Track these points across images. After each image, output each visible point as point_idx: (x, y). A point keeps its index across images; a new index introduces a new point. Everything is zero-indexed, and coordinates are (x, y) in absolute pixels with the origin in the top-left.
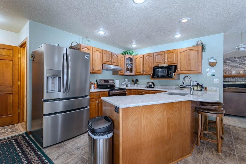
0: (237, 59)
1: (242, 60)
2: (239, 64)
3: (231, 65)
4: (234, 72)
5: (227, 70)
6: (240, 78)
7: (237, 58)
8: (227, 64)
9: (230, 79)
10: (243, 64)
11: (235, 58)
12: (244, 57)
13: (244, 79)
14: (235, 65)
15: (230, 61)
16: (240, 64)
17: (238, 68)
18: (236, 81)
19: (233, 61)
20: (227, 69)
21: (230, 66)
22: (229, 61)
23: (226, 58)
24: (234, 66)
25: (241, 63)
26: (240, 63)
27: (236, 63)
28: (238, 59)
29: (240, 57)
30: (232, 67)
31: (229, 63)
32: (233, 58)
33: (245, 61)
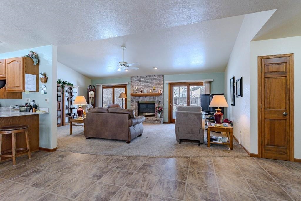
0: (148, 78)
1: (151, 79)
2: (149, 83)
3: (144, 83)
4: (145, 91)
5: (141, 89)
6: (150, 97)
7: (148, 76)
8: (141, 82)
9: (143, 98)
10: (152, 83)
11: (147, 76)
12: (153, 76)
13: (153, 98)
14: (147, 83)
15: (143, 79)
16: (150, 83)
17: (149, 87)
18: (148, 100)
19: (145, 79)
20: (141, 87)
21: (144, 85)
22: (142, 80)
23: (141, 76)
24: (146, 85)
25: (151, 82)
27: (147, 81)
28: (149, 78)
29: (150, 76)
30: (145, 86)
31: (142, 81)
32: (145, 76)
33: (153, 80)
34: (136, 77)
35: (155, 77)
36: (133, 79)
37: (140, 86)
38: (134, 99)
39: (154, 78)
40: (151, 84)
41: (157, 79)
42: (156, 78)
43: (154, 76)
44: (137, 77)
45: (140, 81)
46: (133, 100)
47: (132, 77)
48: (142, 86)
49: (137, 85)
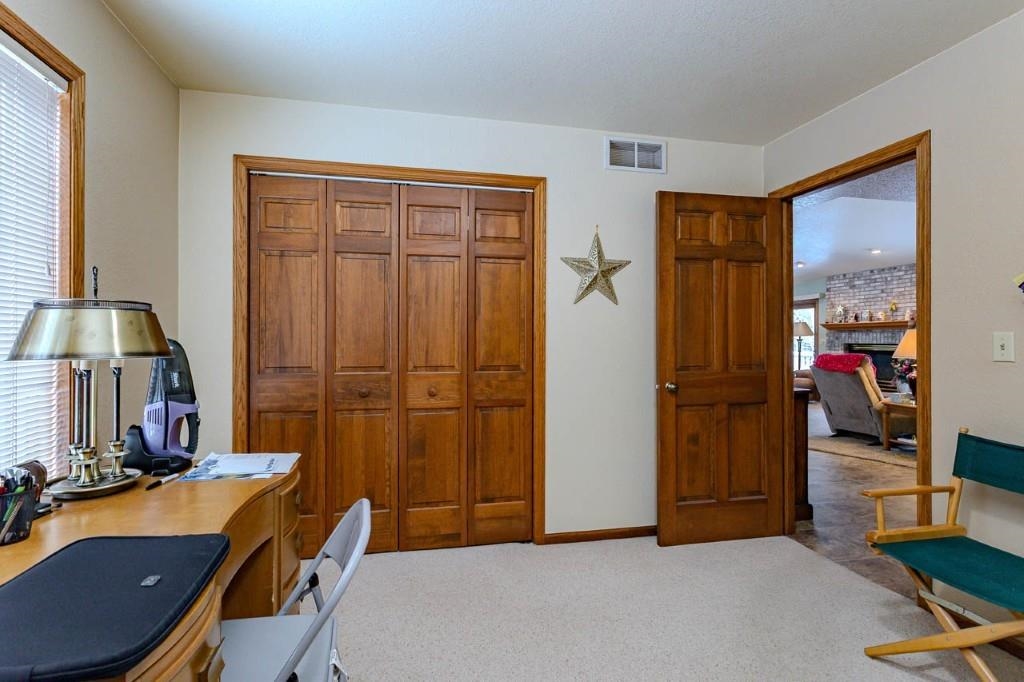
1: (886, 278)
2: (879, 292)
3: (865, 293)
4: (866, 316)
5: (856, 308)
7: (876, 272)
8: (856, 290)
9: (861, 335)
10: (888, 291)
11: (872, 271)
12: (890, 269)
13: (890, 335)
14: (873, 292)
15: (863, 282)
16: (883, 291)
17: (878, 303)
18: (875, 342)
19: (868, 281)
20: (855, 305)
21: (863, 297)
22: (860, 282)
23: (854, 274)
24: (871, 296)
25: (885, 287)
26: (881, 288)
27: (874, 287)
28: (877, 276)
29: (883, 270)
30: (867, 300)
31: (859, 287)
32: (868, 273)
33: (892, 280)
34: (841, 277)
35: (899, 271)
36: (832, 282)
37: (852, 302)
38: (837, 338)
39: (895, 274)
40: (884, 295)
41: (906, 277)
42: (901, 273)
43: (895, 268)
44: (844, 275)
45: (853, 287)
46: (832, 342)
47: (831, 278)
48: (857, 301)
49: (845, 300)
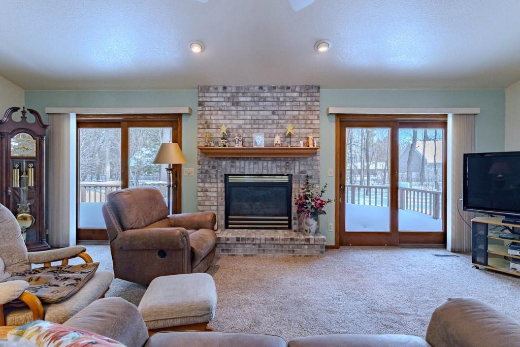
0: (266, 95)
1: (278, 98)
2: (270, 113)
3: (252, 113)
4: (260, 141)
5: (241, 131)
6: (275, 160)
7: (266, 89)
8: (240, 108)
9: (247, 163)
10: (281, 113)
11: (261, 88)
12: (283, 88)
13: (284, 164)
14: (261, 113)
15: (249, 99)
16: (274, 113)
17: (269, 127)
18: (265, 172)
19: (256, 99)
20: (240, 127)
21: (249, 117)
22: (244, 99)
23: (238, 88)
24: (260, 118)
25: (277, 108)
26: (273, 109)
27: (264, 107)
28: (269, 94)
29: (275, 88)
30: (254, 121)
31: (245, 105)
32: (256, 89)
33: (285, 101)
34: (220, 89)
35: (294, 91)
36: (207, 95)
37: (234, 122)
38: (214, 167)
39: (288, 94)
40: (276, 117)
41: (300, 99)
42: (295, 95)
43: (288, 88)
44: (225, 88)
45: (237, 104)
46: (207, 172)
47: (205, 89)
48: (241, 122)
49: (225, 119)
